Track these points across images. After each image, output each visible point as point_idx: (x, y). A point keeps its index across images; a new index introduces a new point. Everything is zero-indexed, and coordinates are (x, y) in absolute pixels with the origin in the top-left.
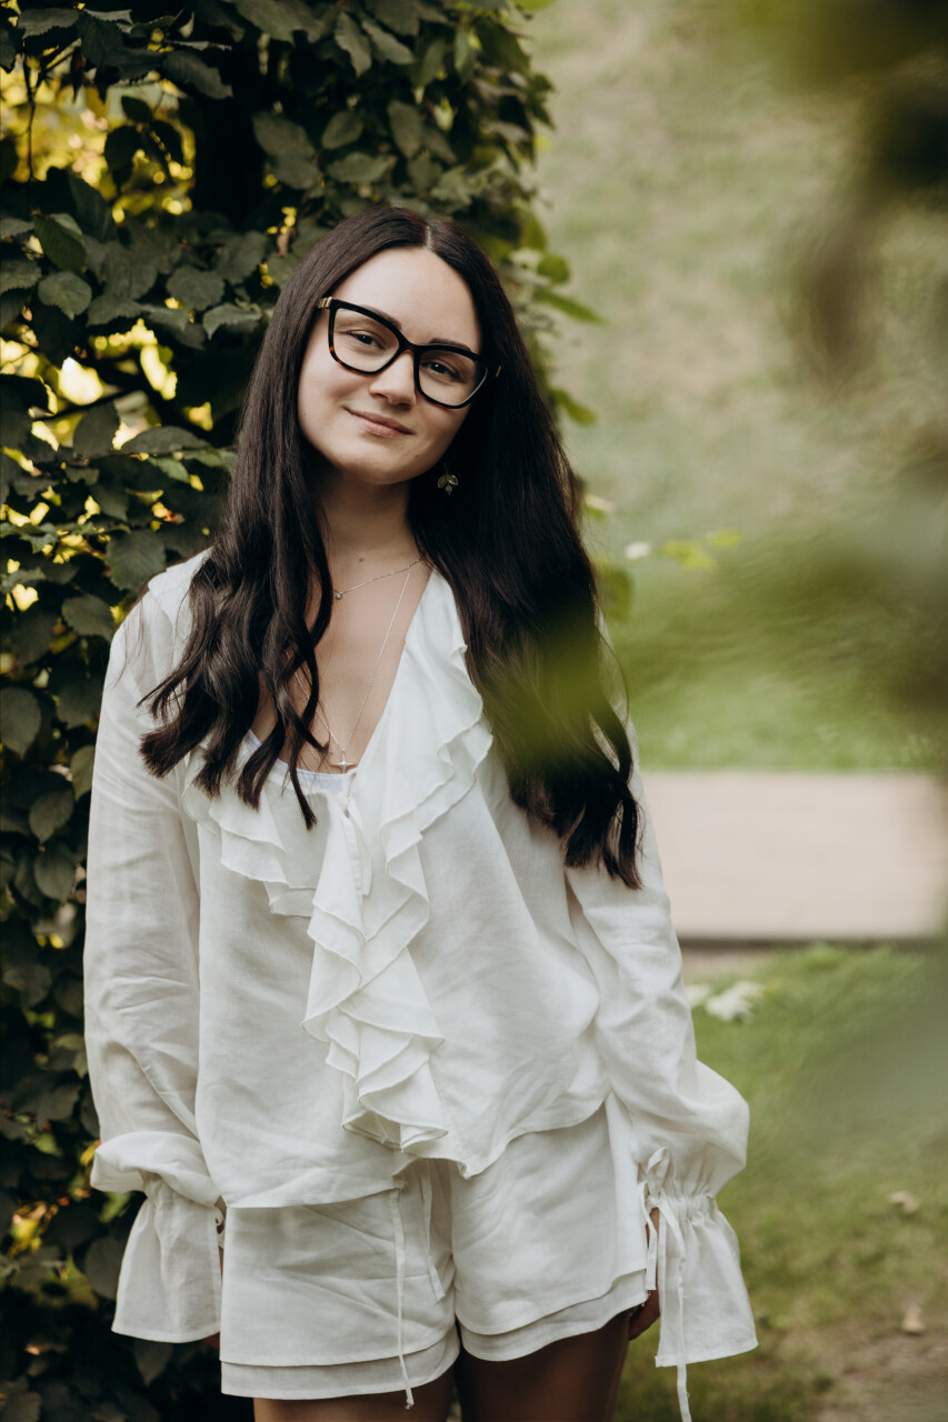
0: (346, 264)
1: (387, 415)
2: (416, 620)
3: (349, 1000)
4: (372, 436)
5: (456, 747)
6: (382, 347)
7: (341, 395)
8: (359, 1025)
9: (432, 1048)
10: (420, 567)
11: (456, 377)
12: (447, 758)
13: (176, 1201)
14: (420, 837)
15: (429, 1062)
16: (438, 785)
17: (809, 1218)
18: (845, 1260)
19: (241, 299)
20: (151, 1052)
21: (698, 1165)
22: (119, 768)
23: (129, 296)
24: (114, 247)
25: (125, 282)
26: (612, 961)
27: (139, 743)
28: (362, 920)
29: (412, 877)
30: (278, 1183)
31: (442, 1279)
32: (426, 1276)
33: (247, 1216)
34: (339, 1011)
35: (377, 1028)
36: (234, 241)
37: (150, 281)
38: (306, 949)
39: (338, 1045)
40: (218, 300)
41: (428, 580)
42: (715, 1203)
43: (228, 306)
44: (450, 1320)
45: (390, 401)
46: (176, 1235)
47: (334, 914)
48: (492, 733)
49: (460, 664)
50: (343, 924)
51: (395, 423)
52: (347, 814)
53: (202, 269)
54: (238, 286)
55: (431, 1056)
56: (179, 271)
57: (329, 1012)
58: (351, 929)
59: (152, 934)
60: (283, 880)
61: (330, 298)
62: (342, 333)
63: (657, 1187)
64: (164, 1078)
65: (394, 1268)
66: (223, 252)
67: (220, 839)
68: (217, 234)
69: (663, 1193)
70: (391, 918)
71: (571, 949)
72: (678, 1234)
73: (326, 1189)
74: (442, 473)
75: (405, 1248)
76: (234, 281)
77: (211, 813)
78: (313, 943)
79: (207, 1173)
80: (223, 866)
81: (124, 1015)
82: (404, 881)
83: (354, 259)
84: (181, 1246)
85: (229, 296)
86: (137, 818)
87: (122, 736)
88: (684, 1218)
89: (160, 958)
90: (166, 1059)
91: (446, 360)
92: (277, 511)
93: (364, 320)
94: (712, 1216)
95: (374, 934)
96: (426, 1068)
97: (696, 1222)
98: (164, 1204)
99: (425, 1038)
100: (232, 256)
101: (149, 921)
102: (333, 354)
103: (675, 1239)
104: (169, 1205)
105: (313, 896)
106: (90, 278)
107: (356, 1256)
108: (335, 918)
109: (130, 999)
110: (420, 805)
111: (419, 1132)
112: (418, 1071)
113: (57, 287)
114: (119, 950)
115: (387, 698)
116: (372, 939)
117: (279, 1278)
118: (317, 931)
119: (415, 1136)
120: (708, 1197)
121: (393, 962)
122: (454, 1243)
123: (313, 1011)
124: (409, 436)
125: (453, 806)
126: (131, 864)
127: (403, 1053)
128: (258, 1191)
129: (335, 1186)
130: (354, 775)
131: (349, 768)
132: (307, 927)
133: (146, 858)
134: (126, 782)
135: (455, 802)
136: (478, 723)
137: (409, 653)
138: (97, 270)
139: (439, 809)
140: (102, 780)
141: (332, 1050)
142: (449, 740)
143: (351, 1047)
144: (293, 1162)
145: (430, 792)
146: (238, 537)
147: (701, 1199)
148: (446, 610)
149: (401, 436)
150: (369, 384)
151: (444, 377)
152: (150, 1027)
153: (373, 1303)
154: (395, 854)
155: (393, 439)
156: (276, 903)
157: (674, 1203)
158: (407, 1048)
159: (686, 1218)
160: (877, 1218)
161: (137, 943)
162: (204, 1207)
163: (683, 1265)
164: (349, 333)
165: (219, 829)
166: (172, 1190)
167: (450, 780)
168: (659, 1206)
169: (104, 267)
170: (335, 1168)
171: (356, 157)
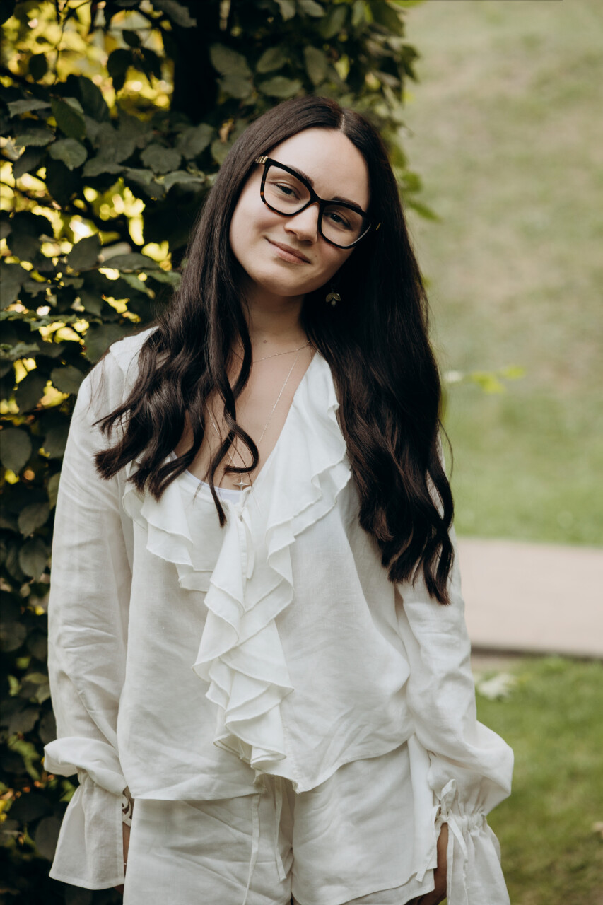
0: (281, 135)
1: (295, 247)
2: (302, 385)
3: (228, 654)
4: (281, 261)
5: (324, 478)
6: (298, 197)
7: (264, 228)
8: (233, 672)
9: (284, 695)
10: (307, 350)
11: (348, 226)
12: (317, 485)
13: (96, 789)
14: (294, 540)
15: (280, 705)
16: (309, 503)
17: (537, 836)
18: (559, 867)
19: (191, 168)
20: (83, 681)
21: (476, 792)
22: (77, 476)
23: (114, 160)
24: (107, 127)
25: (112, 151)
26: (418, 645)
27: (93, 459)
28: (244, 596)
29: (283, 569)
30: (172, 783)
31: (284, 866)
32: (275, 863)
33: (149, 805)
34: (220, 661)
35: (245, 675)
36: (191, 130)
37: (129, 152)
38: (201, 614)
39: (216, 685)
40: (176, 167)
41: (312, 359)
42: (486, 820)
43: (182, 172)
44: (288, 896)
45: (298, 237)
46: (94, 813)
47: (225, 589)
48: (350, 470)
49: (333, 417)
50: (230, 598)
51: (300, 253)
52: (241, 519)
53: (166, 147)
54: (191, 160)
55: (282, 700)
56: (151, 147)
57: (212, 661)
58: (235, 602)
59: (91, 597)
60: (189, 563)
61: (266, 157)
62: (272, 183)
63: (447, 808)
64: (93, 699)
65: (249, 854)
66: (182, 137)
67: (147, 532)
68: (179, 126)
69: (451, 811)
70: (265, 597)
71: (393, 633)
72: (462, 843)
73: (208, 790)
74: (330, 292)
75: (259, 841)
76: (189, 156)
77: (142, 512)
78: (207, 610)
79: (121, 771)
80: (148, 551)
81: (68, 652)
82: (278, 570)
83: (288, 131)
84: (97, 820)
85: (184, 166)
86: (87, 514)
87: (81, 454)
88: (465, 830)
89: (96, 615)
90: (95, 687)
91: (342, 213)
92: (212, 302)
93: (288, 176)
94: (484, 829)
95: (252, 607)
96: (277, 709)
97: (473, 833)
98: (87, 790)
99: (279, 687)
100: (189, 140)
101: (90, 588)
102: (263, 198)
103: (460, 846)
104: (91, 791)
105: (210, 577)
106: (87, 144)
107: (224, 844)
108: (225, 593)
109: (73, 642)
110: (295, 517)
111: (265, 753)
112: (270, 710)
113: (63, 148)
114: (68, 606)
115: (277, 439)
116: (250, 610)
117: (168, 855)
118: (213, 602)
119: (262, 756)
120: (482, 815)
121: (263, 629)
122: (294, 840)
123: (202, 659)
124: (308, 264)
125: (319, 520)
126: (80, 546)
127: (261, 695)
128: (160, 787)
129: (214, 788)
130: (249, 492)
131: (245, 487)
132: (204, 598)
133: (91, 543)
134: (81, 487)
135: (320, 517)
136: (341, 462)
137: (295, 407)
138: (93, 139)
139: (308, 520)
140: (66, 484)
141: (212, 688)
142: (320, 472)
143: (225, 688)
144: (182, 769)
145: (303, 508)
146: (183, 318)
147: (477, 817)
148: (325, 379)
149: (303, 264)
150: (285, 223)
151: (339, 225)
152: (85, 664)
153: (235, 879)
154: (276, 550)
155: (296, 265)
156: (184, 580)
157: (459, 819)
158: (264, 693)
159: (467, 830)
160: (584, 840)
161: (81, 602)
162: (115, 796)
163: (466, 865)
164: (275, 184)
165: (147, 524)
166: (93, 782)
167: (318, 501)
168: (448, 822)
169: (97, 139)
170: (216, 775)
171: (279, 80)
